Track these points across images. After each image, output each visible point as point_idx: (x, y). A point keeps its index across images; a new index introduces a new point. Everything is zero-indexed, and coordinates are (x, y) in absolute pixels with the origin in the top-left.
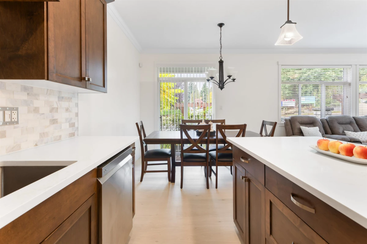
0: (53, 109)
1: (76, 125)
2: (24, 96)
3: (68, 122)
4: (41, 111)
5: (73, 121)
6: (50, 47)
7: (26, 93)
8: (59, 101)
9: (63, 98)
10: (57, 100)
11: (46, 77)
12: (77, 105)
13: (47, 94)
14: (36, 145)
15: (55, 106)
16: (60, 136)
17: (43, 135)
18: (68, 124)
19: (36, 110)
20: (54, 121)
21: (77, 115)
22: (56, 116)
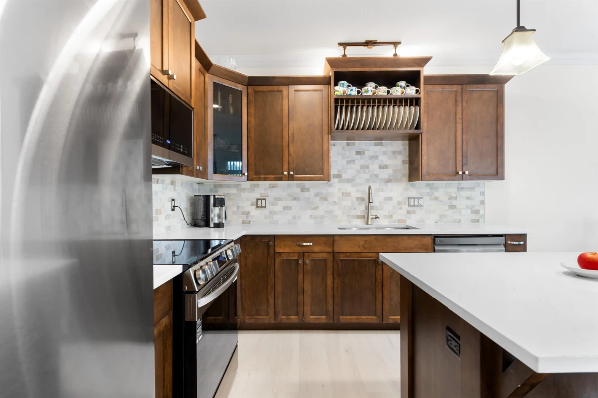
0: (452, 197)
1: (482, 212)
2: (427, 190)
3: (470, 209)
4: (440, 199)
5: (477, 208)
6: (423, 160)
7: (428, 188)
8: (458, 190)
9: (463, 188)
10: (456, 190)
11: (420, 179)
12: (483, 193)
13: (445, 186)
14: (436, 223)
15: (454, 195)
16: (460, 221)
17: (441, 217)
18: (470, 211)
19: (436, 199)
20: (452, 207)
21: (483, 203)
22: (454, 203)
